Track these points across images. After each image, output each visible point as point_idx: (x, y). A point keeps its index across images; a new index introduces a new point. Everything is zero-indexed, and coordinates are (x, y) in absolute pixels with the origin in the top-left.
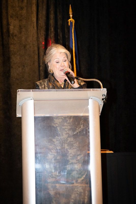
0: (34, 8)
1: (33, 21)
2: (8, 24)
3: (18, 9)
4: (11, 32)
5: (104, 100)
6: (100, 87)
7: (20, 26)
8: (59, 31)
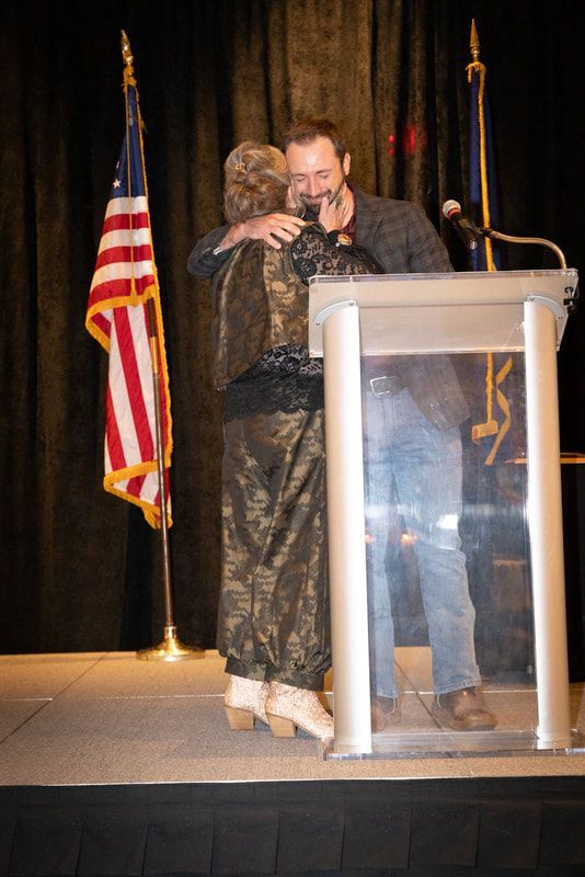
0: (365, 33)
1: (361, 71)
2: (287, 83)
3: (315, 36)
4: (296, 108)
5: (571, 303)
6: (558, 266)
7: (322, 89)
8: (438, 100)
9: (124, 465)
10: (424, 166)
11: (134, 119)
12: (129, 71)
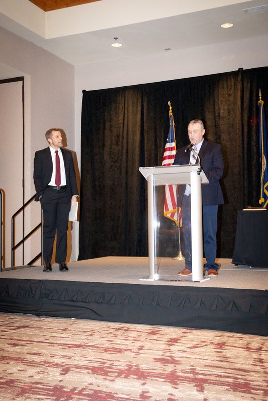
0: (239, 94)
2: (219, 109)
3: (227, 96)
4: (222, 115)
5: (199, 172)
7: (229, 109)
9: (168, 210)
10: (256, 128)
11: (172, 123)
12: (171, 111)
